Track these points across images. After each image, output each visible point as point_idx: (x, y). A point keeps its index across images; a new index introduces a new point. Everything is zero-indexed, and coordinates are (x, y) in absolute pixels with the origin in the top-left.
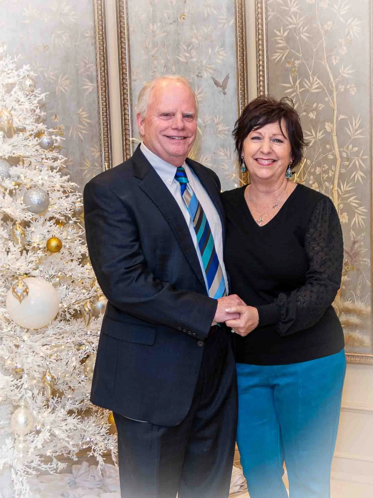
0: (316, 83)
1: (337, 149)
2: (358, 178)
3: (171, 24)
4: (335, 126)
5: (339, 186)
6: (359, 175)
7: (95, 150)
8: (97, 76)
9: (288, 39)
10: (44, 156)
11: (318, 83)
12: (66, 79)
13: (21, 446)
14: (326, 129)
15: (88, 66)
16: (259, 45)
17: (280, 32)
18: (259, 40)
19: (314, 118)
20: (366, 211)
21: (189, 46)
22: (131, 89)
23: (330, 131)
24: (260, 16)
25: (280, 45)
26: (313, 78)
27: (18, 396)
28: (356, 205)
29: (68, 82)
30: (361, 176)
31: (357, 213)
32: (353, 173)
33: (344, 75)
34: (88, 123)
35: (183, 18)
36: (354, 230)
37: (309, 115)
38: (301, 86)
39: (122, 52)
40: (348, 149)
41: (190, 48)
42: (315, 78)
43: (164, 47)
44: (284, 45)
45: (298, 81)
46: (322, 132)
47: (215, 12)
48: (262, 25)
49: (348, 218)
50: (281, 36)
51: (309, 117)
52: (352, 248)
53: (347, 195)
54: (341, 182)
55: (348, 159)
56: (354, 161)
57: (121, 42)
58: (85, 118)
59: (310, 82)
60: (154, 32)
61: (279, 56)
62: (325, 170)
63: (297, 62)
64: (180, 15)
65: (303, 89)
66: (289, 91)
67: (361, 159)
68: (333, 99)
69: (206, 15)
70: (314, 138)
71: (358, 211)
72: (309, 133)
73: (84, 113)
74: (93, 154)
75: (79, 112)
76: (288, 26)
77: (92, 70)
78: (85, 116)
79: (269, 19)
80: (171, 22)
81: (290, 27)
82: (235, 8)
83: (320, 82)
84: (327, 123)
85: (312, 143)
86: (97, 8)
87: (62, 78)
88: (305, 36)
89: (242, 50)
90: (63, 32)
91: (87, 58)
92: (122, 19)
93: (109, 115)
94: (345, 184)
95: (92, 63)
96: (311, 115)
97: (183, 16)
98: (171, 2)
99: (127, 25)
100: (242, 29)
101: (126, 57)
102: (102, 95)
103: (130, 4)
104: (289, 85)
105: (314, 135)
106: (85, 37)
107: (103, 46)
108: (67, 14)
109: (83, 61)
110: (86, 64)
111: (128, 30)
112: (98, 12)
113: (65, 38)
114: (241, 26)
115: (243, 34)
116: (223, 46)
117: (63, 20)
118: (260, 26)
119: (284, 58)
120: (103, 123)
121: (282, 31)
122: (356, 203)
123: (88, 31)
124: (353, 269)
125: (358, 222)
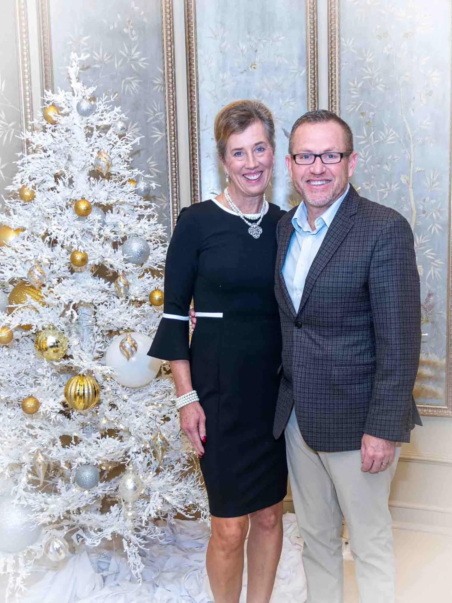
0: (393, 134)
1: (413, 202)
2: (435, 231)
3: (242, 73)
4: (411, 178)
6: (436, 228)
7: (163, 200)
8: (166, 125)
9: (362, 90)
10: (135, 204)
13: (130, 514)
14: (401, 181)
15: (157, 114)
17: (354, 83)
18: (332, 90)
19: (389, 170)
20: (442, 263)
21: (260, 95)
22: (199, 139)
23: (405, 183)
24: (333, 66)
25: (353, 97)
26: (389, 130)
27: (127, 460)
28: (432, 258)
30: (438, 229)
31: (434, 266)
32: (429, 226)
33: (422, 127)
34: (157, 173)
35: (254, 68)
36: (429, 283)
37: (384, 167)
38: (376, 138)
39: (191, 101)
40: (424, 201)
42: (391, 130)
44: (358, 96)
45: (373, 133)
46: (397, 184)
47: (286, 62)
48: (335, 75)
49: (423, 271)
50: (355, 87)
51: (384, 169)
52: (427, 301)
53: (423, 248)
55: (424, 212)
56: (431, 214)
57: (191, 91)
58: (154, 167)
59: (385, 133)
61: (352, 107)
63: (371, 113)
64: (250, 65)
65: (376, 141)
66: (362, 143)
67: (439, 211)
68: (409, 151)
69: (277, 65)
70: (389, 190)
71: (434, 264)
73: (152, 163)
74: (162, 204)
75: (147, 161)
76: (362, 77)
77: (160, 119)
78: (154, 165)
79: (342, 69)
80: (242, 71)
81: (365, 78)
82: (307, 58)
83: (396, 134)
84: (403, 175)
85: (386, 195)
86: (167, 55)
87: (131, 126)
88: (381, 87)
89: (313, 101)
90: (132, 78)
91: (156, 106)
92: (192, 67)
93: (178, 165)
94: (421, 237)
95: (161, 111)
96: (386, 167)
97: (253, 66)
98: (242, 50)
99: (197, 72)
100: (314, 80)
101: (196, 106)
102: (171, 144)
103: (200, 51)
104: (362, 137)
105: (388, 186)
106: (155, 85)
107: (173, 94)
108: (137, 60)
109: (152, 109)
110: (155, 112)
111: (197, 78)
112: (167, 58)
113: (133, 84)
114: (313, 76)
115: (315, 85)
116: (294, 96)
117: (133, 66)
118: (333, 77)
119: (357, 109)
120: (172, 173)
121: (356, 82)
122: (432, 256)
123: (157, 79)
124: (427, 321)
125: (434, 275)
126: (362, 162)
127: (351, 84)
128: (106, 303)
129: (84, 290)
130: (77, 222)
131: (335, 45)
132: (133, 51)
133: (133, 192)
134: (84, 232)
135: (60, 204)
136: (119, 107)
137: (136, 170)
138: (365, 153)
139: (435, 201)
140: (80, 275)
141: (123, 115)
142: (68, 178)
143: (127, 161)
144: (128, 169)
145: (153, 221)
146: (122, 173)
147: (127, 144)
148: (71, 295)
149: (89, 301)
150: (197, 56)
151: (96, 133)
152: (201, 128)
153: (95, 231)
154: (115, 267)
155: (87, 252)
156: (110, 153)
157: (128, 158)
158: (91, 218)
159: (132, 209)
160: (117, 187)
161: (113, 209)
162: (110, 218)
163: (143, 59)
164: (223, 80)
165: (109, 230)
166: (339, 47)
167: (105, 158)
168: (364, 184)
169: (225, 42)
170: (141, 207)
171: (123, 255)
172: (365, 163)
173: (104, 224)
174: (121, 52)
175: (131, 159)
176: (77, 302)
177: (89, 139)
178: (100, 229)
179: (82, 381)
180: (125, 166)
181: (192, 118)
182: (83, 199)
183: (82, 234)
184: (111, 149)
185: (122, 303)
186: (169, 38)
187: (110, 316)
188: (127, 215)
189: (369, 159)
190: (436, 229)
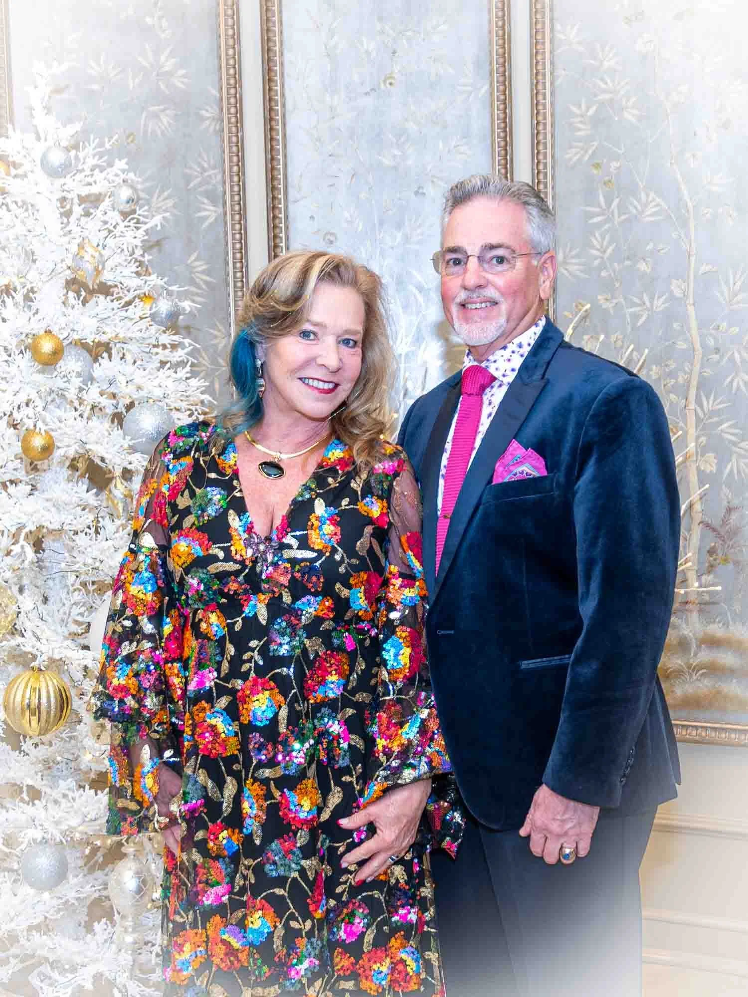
0: (654, 203)
1: (694, 332)
2: (738, 388)
3: (367, 94)
4: (692, 285)
5: (699, 402)
6: (740, 379)
7: (219, 334)
8: (225, 192)
9: (597, 121)
10: (153, 341)
11: (658, 205)
12: (166, 199)
14: (672, 292)
15: (206, 174)
16: (537, 133)
17: (580, 108)
18: (538, 123)
19: (648, 271)
21: (401, 135)
22: (286, 217)
23: (680, 296)
24: (540, 77)
25: (579, 133)
26: (648, 195)
28: (733, 438)
29: (170, 203)
30: (745, 383)
31: (736, 453)
32: (727, 377)
33: (711, 188)
34: (206, 283)
35: (391, 84)
36: (729, 486)
37: (638, 266)
38: (623, 210)
39: (272, 146)
40: (717, 330)
41: (403, 139)
42: (652, 195)
43: (351, 138)
44: (589, 132)
46: (662, 300)
47: (451, 71)
48: (544, 94)
49: (716, 464)
50: (582, 116)
51: (638, 270)
52: (725, 522)
53: (715, 419)
54: (702, 394)
55: (717, 350)
56: (730, 353)
57: (271, 129)
58: (202, 272)
59: (639, 202)
60: (331, 108)
61: (576, 154)
62: (671, 371)
63: (614, 164)
64: (383, 78)
65: (623, 217)
66: (595, 220)
67: (746, 349)
68: (687, 235)
69: (433, 78)
70: (648, 310)
71: (737, 450)
72: (636, 300)
73: (199, 263)
75: (189, 262)
76: (596, 96)
77: (214, 182)
78: (201, 268)
79: (558, 82)
80: (368, 90)
81: (600, 97)
82: (491, 64)
83: (663, 204)
84: (674, 282)
85: (644, 318)
86: (227, 64)
87: (159, 196)
88: (634, 115)
89: (502, 143)
90: (162, 107)
91: (206, 159)
92: (273, 84)
93: (247, 267)
94: (712, 398)
95: (214, 168)
96: (643, 267)
97: (389, 79)
98: (368, 52)
99: (283, 95)
100: (505, 103)
101: (280, 157)
102: (233, 229)
103: (288, 56)
104: (597, 210)
105: (648, 303)
106: (202, 119)
107: (237, 136)
108: (170, 74)
109: (199, 165)
110: (204, 170)
111: (284, 105)
112: (228, 70)
113: (165, 120)
114: (502, 97)
115: (505, 113)
116: (466, 135)
117: (162, 86)
118: (540, 97)
119: (586, 158)
120: (235, 282)
121: (583, 107)
122: (733, 434)
123: (208, 108)
124: (726, 560)
125: (739, 472)
126: (596, 258)
127: (575, 109)
128: (87, 530)
129: (49, 504)
130: (40, 377)
131: (544, 38)
132: (163, 58)
133: (149, 319)
134: (53, 395)
135: (6, 344)
136: (124, 161)
137: (154, 277)
138: (603, 239)
139: (737, 330)
140: (48, 476)
141: (131, 175)
142: (21, 292)
143: (140, 261)
144: (138, 274)
145: (183, 373)
146: (127, 282)
147: (137, 228)
148: (22, 515)
149: (56, 526)
150: (282, 64)
151: (78, 210)
152: (291, 198)
153: (72, 394)
154: (107, 461)
155: (53, 434)
156: (104, 247)
157: (143, 256)
158: (63, 369)
159: (147, 350)
160: (116, 311)
161: (114, 351)
162: (104, 368)
163: (181, 72)
164: (331, 107)
165: (99, 390)
166: (552, 41)
167: (92, 256)
168: (599, 297)
169: (336, 37)
170: (164, 347)
171: (124, 439)
172: (602, 258)
173: (92, 379)
174: (140, 59)
175: (147, 257)
176: (33, 529)
177: (65, 220)
178: (81, 390)
179: (37, 679)
180: (134, 269)
181: (273, 178)
182: (48, 332)
183: (49, 399)
184: (106, 238)
185: (117, 532)
186: (230, 32)
187: (96, 554)
188: (139, 362)
189: (609, 251)
190: (741, 384)
